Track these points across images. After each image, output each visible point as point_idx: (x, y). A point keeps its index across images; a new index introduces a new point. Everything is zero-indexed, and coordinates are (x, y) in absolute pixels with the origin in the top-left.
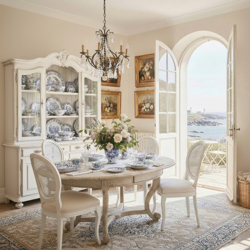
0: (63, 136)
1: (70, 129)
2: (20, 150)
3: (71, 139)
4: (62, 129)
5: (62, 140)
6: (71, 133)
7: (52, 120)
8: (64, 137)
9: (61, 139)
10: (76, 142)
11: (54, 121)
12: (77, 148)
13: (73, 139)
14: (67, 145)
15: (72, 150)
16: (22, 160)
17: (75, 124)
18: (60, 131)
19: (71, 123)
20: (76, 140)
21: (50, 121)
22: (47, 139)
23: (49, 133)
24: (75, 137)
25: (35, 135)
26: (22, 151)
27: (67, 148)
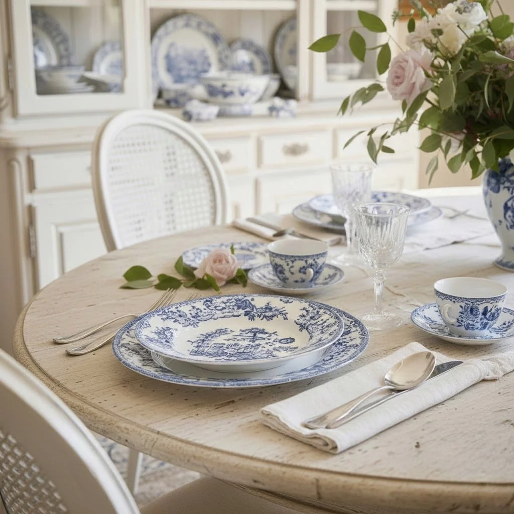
0: (226, 95)
1: (258, 65)
2: (21, 158)
3: (263, 108)
4: (223, 64)
5: (221, 115)
6: (262, 83)
7: (180, 22)
8: (230, 100)
9: (214, 110)
10: (283, 123)
11: (187, 25)
12: (294, 150)
13: (272, 109)
14: (244, 137)
15: (267, 159)
16: (31, 211)
17: (279, 40)
18: (214, 72)
19: (261, 39)
20: (282, 114)
21: (170, 24)
22: (156, 106)
23: (167, 80)
24: (278, 102)
25: (99, 87)
26: (30, 163)
27: (243, 153)
